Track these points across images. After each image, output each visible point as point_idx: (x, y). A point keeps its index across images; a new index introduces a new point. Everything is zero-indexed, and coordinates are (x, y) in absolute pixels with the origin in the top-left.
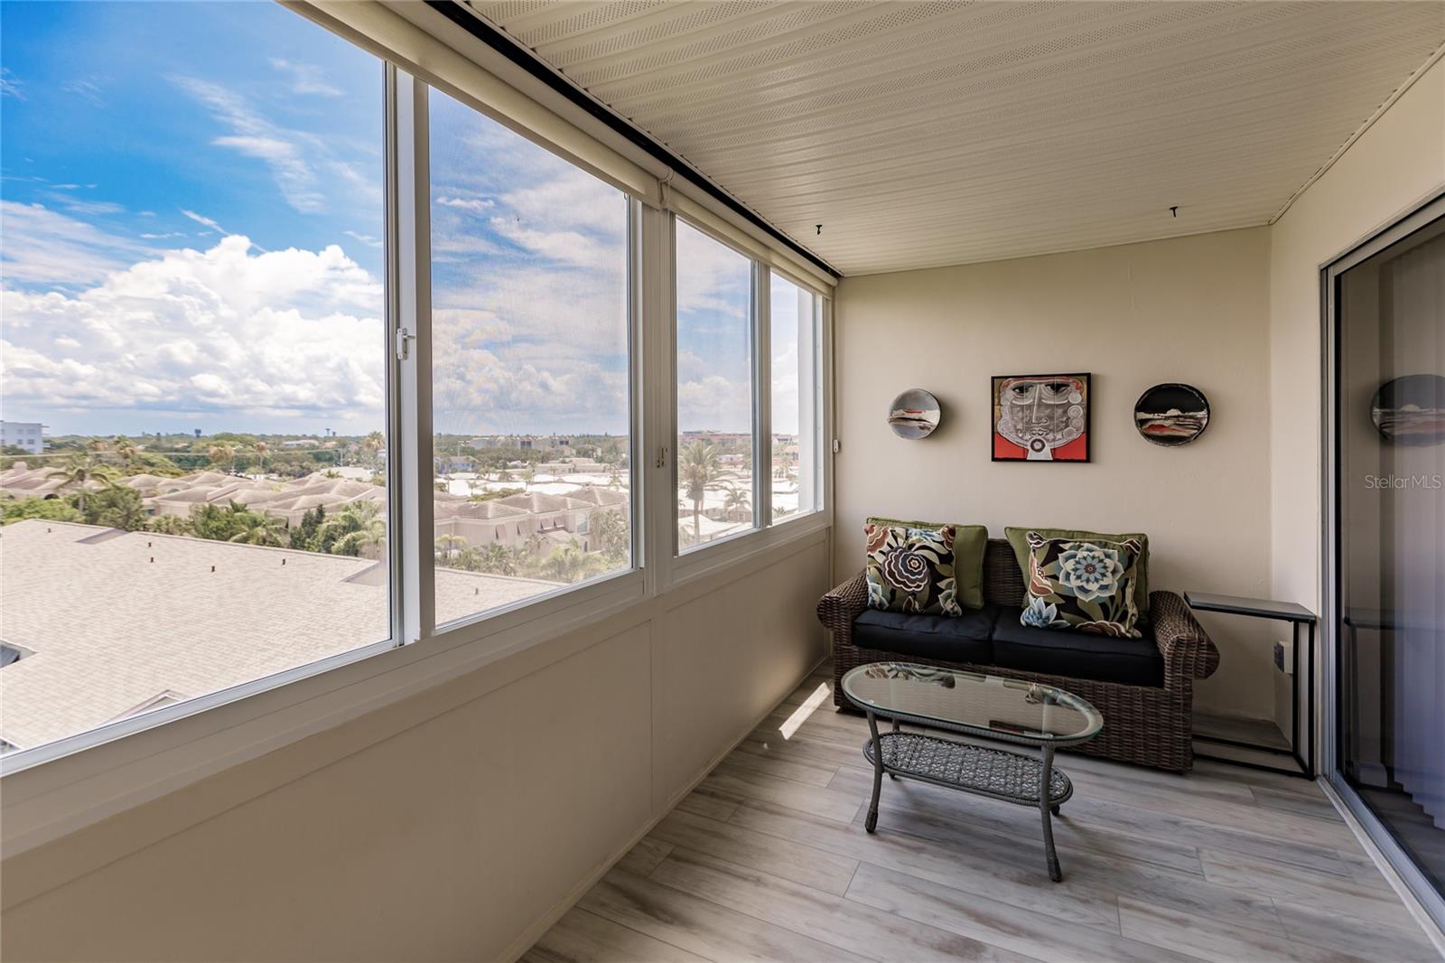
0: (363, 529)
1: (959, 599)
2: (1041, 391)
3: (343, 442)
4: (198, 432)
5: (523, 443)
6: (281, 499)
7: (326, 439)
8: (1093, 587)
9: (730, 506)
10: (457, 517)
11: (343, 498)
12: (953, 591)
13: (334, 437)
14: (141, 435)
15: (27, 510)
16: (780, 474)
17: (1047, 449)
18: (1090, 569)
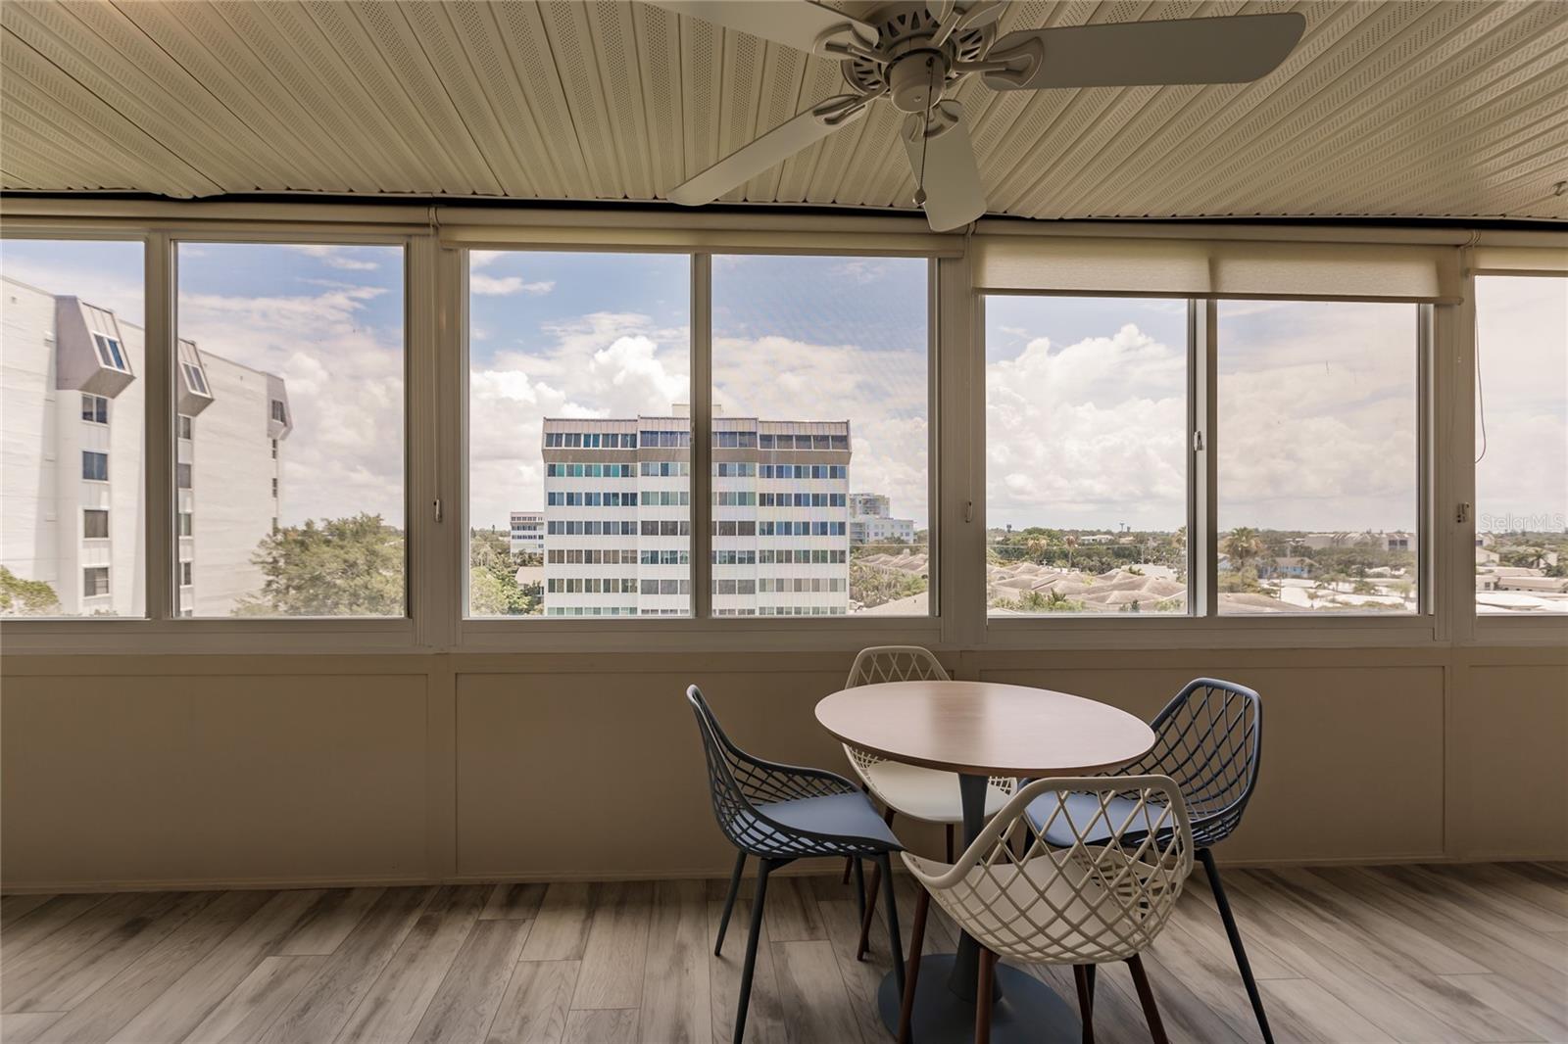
3: (1141, 538)
4: (1009, 527)
6: (1093, 592)
7: (1121, 535)
13: (1128, 534)
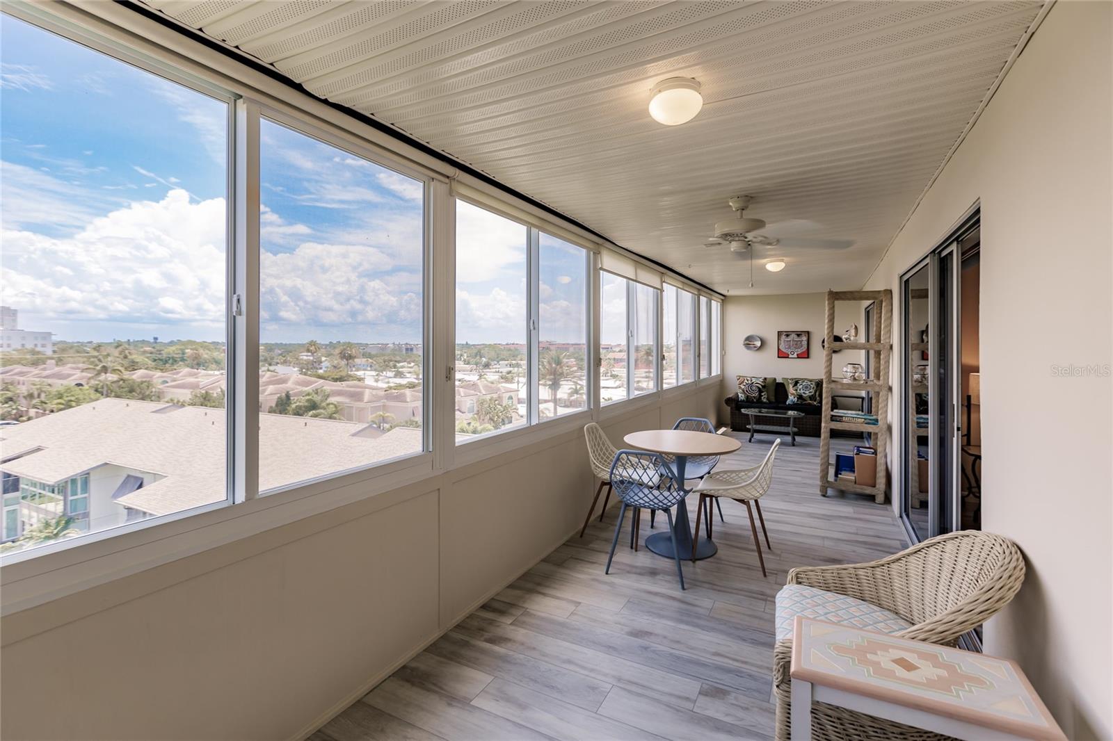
0: (321, 409)
1: (768, 399)
2: (793, 336)
4: (156, 339)
5: (407, 349)
8: (807, 392)
9: (571, 396)
10: (385, 401)
11: (298, 387)
12: (766, 396)
14: (113, 341)
15: (66, 394)
16: (606, 374)
17: (796, 354)
18: (806, 387)
